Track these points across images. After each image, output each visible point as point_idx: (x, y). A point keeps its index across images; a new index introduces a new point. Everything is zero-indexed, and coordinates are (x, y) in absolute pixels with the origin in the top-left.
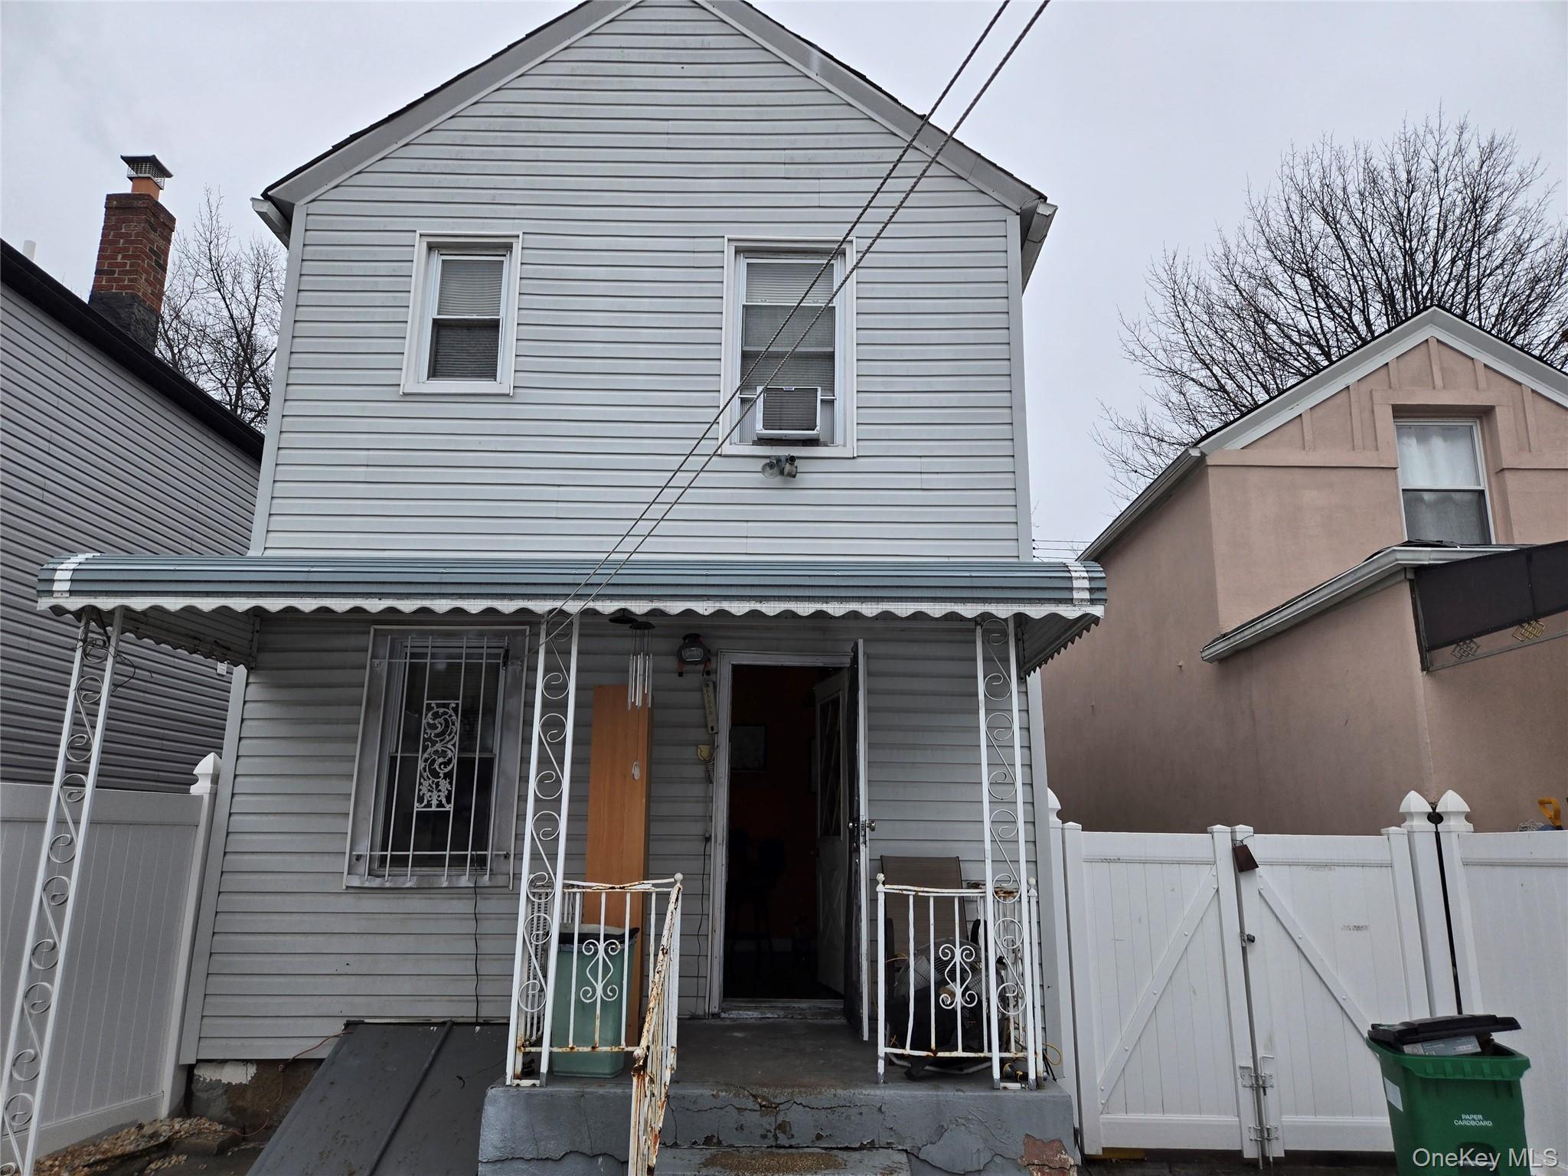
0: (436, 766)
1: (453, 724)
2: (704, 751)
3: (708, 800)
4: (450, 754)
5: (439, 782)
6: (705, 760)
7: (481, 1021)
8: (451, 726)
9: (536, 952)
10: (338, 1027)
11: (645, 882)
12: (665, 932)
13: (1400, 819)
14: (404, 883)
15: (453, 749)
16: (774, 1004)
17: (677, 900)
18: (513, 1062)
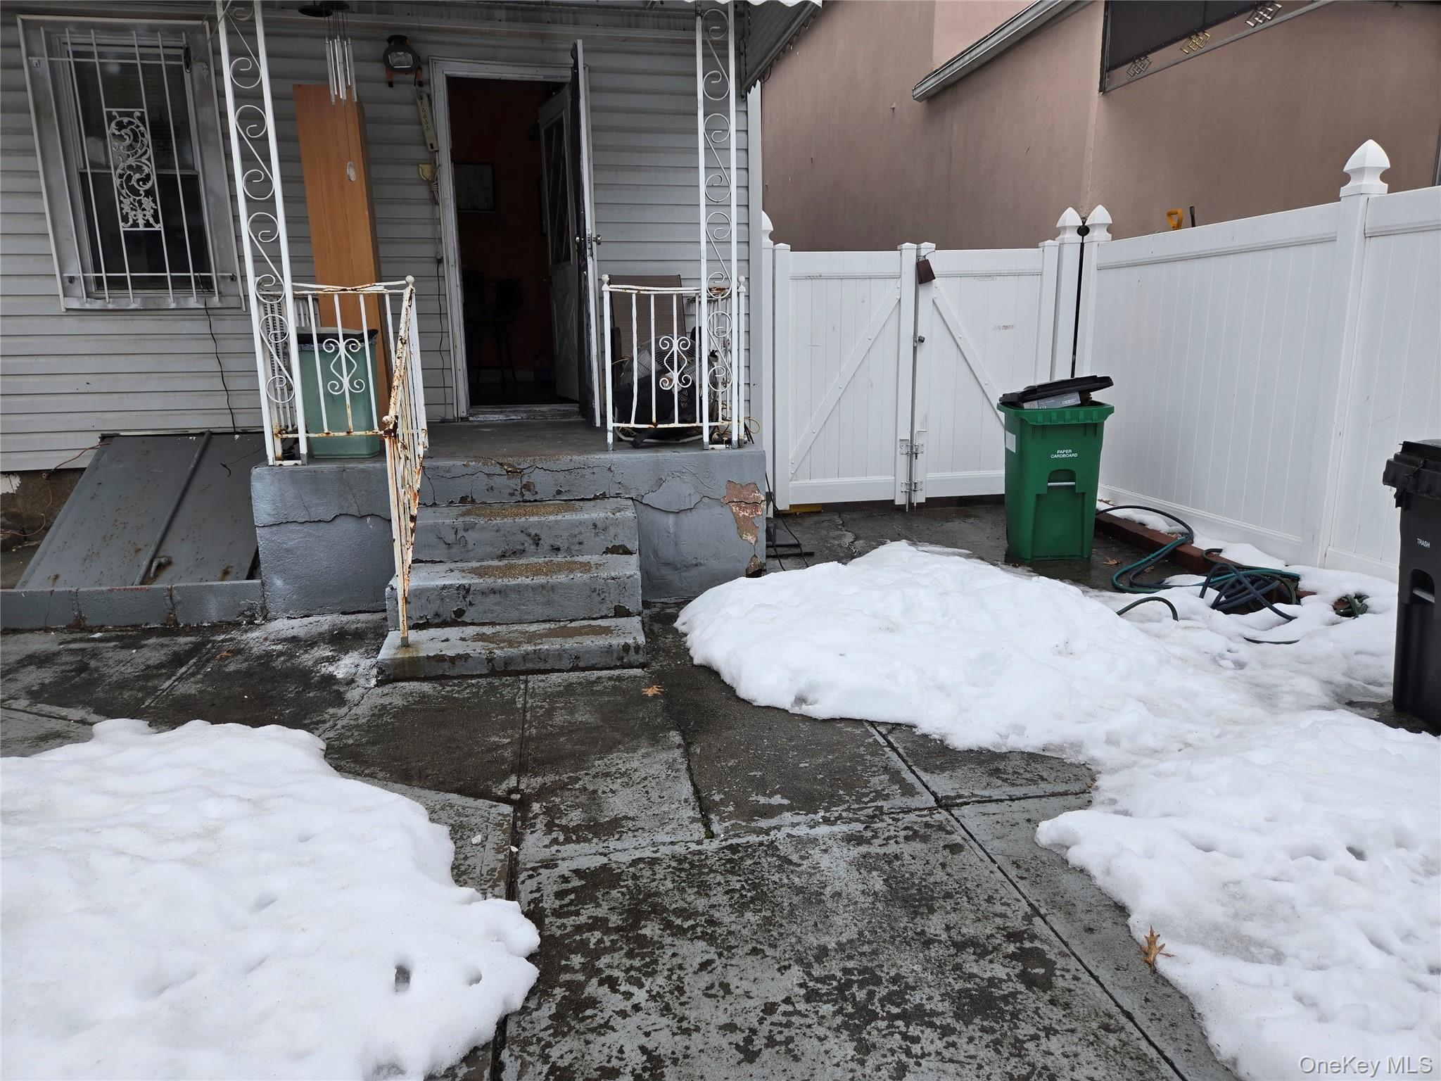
0: (133, 182)
1: (143, 135)
2: (426, 171)
3: (436, 222)
4: (147, 170)
5: (140, 200)
6: (428, 180)
7: (239, 430)
8: (140, 138)
9: (277, 349)
10: (95, 440)
11: (377, 284)
12: (402, 325)
13: (1055, 233)
14: (128, 305)
15: (148, 164)
16: (516, 409)
17: (410, 298)
18: (272, 448)
